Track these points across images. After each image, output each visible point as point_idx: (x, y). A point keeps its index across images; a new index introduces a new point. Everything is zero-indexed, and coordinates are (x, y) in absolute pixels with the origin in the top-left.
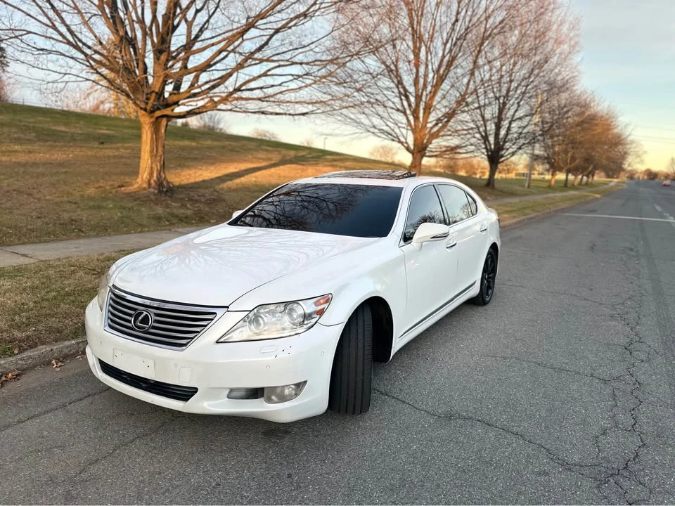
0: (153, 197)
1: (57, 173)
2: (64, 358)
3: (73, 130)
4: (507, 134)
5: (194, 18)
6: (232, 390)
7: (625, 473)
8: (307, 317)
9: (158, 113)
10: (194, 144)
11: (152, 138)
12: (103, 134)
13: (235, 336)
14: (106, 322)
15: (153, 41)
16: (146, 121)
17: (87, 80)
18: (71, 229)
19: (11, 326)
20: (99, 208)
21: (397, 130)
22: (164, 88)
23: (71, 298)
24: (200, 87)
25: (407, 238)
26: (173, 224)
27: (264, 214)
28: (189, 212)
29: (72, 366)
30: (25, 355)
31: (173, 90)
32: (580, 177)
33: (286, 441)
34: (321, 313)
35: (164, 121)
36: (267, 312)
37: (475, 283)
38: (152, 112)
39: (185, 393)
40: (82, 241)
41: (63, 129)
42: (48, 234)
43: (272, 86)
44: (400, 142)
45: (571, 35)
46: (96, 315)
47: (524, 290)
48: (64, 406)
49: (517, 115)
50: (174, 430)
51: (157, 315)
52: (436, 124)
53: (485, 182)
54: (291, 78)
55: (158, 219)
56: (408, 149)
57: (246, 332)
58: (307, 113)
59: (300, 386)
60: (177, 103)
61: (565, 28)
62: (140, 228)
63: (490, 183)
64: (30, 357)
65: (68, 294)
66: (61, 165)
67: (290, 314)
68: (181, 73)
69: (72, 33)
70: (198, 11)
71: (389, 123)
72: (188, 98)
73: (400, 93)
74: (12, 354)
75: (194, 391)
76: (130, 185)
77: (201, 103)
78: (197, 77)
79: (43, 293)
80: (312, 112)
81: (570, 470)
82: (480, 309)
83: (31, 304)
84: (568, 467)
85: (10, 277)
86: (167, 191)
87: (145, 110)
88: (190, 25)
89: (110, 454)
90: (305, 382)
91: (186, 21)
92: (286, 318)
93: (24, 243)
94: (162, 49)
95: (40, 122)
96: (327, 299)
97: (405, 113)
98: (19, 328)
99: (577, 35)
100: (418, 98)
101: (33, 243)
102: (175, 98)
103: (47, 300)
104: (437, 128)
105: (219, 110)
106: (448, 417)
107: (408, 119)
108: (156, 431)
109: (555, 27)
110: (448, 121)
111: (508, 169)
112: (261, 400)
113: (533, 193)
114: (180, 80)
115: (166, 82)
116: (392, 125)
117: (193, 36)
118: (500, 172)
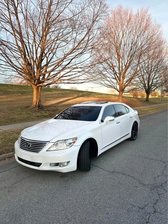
0: (37, 110)
1: (9, 104)
2: (9, 157)
3: (14, 91)
4: (152, 83)
5: (49, 56)
6: (51, 164)
7: (161, 187)
8: (70, 144)
9: (38, 85)
10: (50, 93)
11: (36, 93)
12: (23, 91)
13: (51, 149)
14: (19, 146)
16: (34, 88)
17: (17, 77)
18: (13, 121)
20: (21, 114)
21: (114, 85)
22: (40, 78)
23: (12, 141)
24: (51, 76)
25: (102, 121)
26: (42, 118)
28: (47, 114)
29: (11, 159)
31: (43, 78)
33: (66, 178)
34: (74, 142)
35: (40, 87)
36: (60, 143)
37: (129, 134)
38: (36, 85)
39: (38, 165)
40: (15, 124)
41: (11, 90)
42: (6, 122)
43: (72, 75)
44: (115, 88)
46: (17, 145)
47: (149, 135)
48: (9, 170)
49: (155, 77)
50: (37, 176)
51: (32, 144)
52: (127, 82)
53: (145, 100)
54: (78, 72)
55: (38, 117)
56: (117, 90)
57: (54, 148)
58: (83, 82)
59: (68, 162)
60: (44, 82)
62: (33, 120)
63: (147, 100)
65: (11, 140)
66: (10, 101)
67: (65, 143)
68: (45, 73)
70: (50, 54)
71: (111, 83)
72: (47, 80)
73: (114, 73)
75: (41, 164)
76: (30, 107)
77: (50, 82)
78: (50, 74)
79: (4, 139)
80: (84, 82)
81: (144, 186)
83: (1, 143)
84: (144, 185)
86: (41, 108)
87: (34, 84)
88: (47, 58)
89: (20, 181)
90: (70, 161)
91: (46, 57)
92: (65, 144)
94: (39, 67)
95: (4, 88)
96: (76, 139)
100: (120, 74)
102: (43, 80)
103: (5, 142)
104: (127, 83)
105: (56, 83)
106: (113, 172)
107: (117, 81)
108: (32, 176)
109: (165, 48)
110: (131, 81)
111: (155, 95)
112: (58, 166)
113: (163, 103)
114: (45, 75)
115: (40, 76)
116: (112, 83)
117: (48, 61)
118: (153, 96)
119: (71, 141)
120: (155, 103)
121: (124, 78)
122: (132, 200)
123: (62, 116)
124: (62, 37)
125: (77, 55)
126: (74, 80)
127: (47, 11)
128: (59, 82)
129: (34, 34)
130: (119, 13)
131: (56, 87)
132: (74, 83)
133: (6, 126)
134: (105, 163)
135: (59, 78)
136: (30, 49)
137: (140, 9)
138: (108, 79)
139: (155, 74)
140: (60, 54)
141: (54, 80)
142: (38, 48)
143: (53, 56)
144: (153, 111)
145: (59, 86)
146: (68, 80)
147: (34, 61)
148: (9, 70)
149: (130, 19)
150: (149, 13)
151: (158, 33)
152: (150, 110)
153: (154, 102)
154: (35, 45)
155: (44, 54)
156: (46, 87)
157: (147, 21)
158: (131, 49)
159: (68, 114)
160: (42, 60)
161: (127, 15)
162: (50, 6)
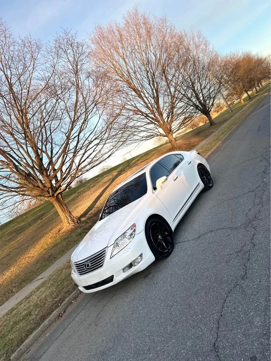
0: (73, 227)
2: (75, 298)
3: (28, 222)
5: (46, 149)
6: (123, 269)
7: (255, 219)
8: (132, 234)
9: (56, 194)
11: (60, 205)
12: (40, 215)
13: (114, 254)
14: (78, 274)
15: (36, 169)
16: (52, 200)
17: (23, 200)
18: (51, 259)
19: (53, 299)
21: (154, 132)
22: (52, 184)
24: (65, 173)
25: (155, 188)
27: (111, 205)
28: (90, 224)
29: (79, 299)
30: (63, 304)
31: (56, 181)
32: (254, 89)
34: (134, 231)
35: (60, 195)
36: (120, 240)
37: (199, 183)
38: (53, 195)
39: (111, 279)
40: (58, 261)
41: (23, 224)
42: (45, 267)
43: (91, 154)
44: (158, 135)
45: (201, 40)
46: (75, 276)
48: (83, 309)
51: (90, 262)
52: (168, 118)
53: (209, 124)
54: (96, 146)
55: (80, 234)
56: (163, 136)
57: (117, 250)
58: (110, 155)
59: (141, 255)
60: (60, 186)
61: (196, 40)
63: (212, 123)
64: (65, 304)
65: (64, 279)
67: (126, 237)
68: (55, 173)
69: (5, 187)
70: (46, 146)
72: (63, 181)
73: (145, 117)
74: (59, 306)
75: (113, 276)
76: (62, 228)
77: (69, 180)
78: (62, 171)
79: (56, 284)
80: (112, 154)
81: (237, 229)
82: (210, 191)
83: (55, 289)
85: (42, 287)
86: (77, 221)
87: (50, 196)
88: (46, 153)
89: (102, 310)
91: (44, 152)
92: (126, 239)
93: (38, 275)
94: (42, 170)
95: (13, 227)
96: (134, 225)
97: (152, 123)
98: (56, 298)
99: (203, 39)
100: (153, 113)
101: (41, 273)
102: (58, 184)
103: (59, 285)
104: (170, 119)
105: (78, 177)
106: (199, 237)
107: (155, 124)
108: (112, 297)
109: (192, 42)
110: (173, 113)
111: (221, 108)
112: (133, 267)
113: (236, 113)
114: (56, 176)
115: (51, 181)
116: (151, 131)
117: (50, 156)
118: (218, 112)
119: (130, 232)
120: (225, 121)
121: (161, 114)
122: (228, 250)
123: (107, 213)
124: (49, 116)
125: (82, 126)
126: (98, 160)
127: (12, 96)
128: (80, 173)
129: (12, 135)
130: (102, 37)
131: (81, 181)
132: (99, 163)
133: (48, 270)
134: (186, 234)
135: (78, 169)
136: (17, 155)
137: (126, 16)
138: (142, 129)
139: (200, 83)
140: (59, 138)
141: (73, 175)
142: (27, 148)
143: (52, 146)
144: (226, 134)
145: (84, 178)
146: (89, 164)
147: (32, 168)
148: (7, 198)
149: (121, 36)
150: (141, 13)
151: (169, 31)
152: (221, 135)
153: (223, 120)
154: (22, 147)
155: (39, 151)
156: (67, 190)
157: (145, 24)
158: (148, 72)
159: (113, 205)
160: (41, 159)
161: (114, 33)
162: (11, 89)
